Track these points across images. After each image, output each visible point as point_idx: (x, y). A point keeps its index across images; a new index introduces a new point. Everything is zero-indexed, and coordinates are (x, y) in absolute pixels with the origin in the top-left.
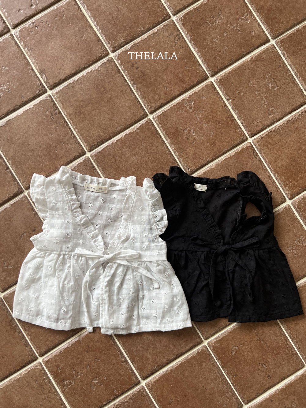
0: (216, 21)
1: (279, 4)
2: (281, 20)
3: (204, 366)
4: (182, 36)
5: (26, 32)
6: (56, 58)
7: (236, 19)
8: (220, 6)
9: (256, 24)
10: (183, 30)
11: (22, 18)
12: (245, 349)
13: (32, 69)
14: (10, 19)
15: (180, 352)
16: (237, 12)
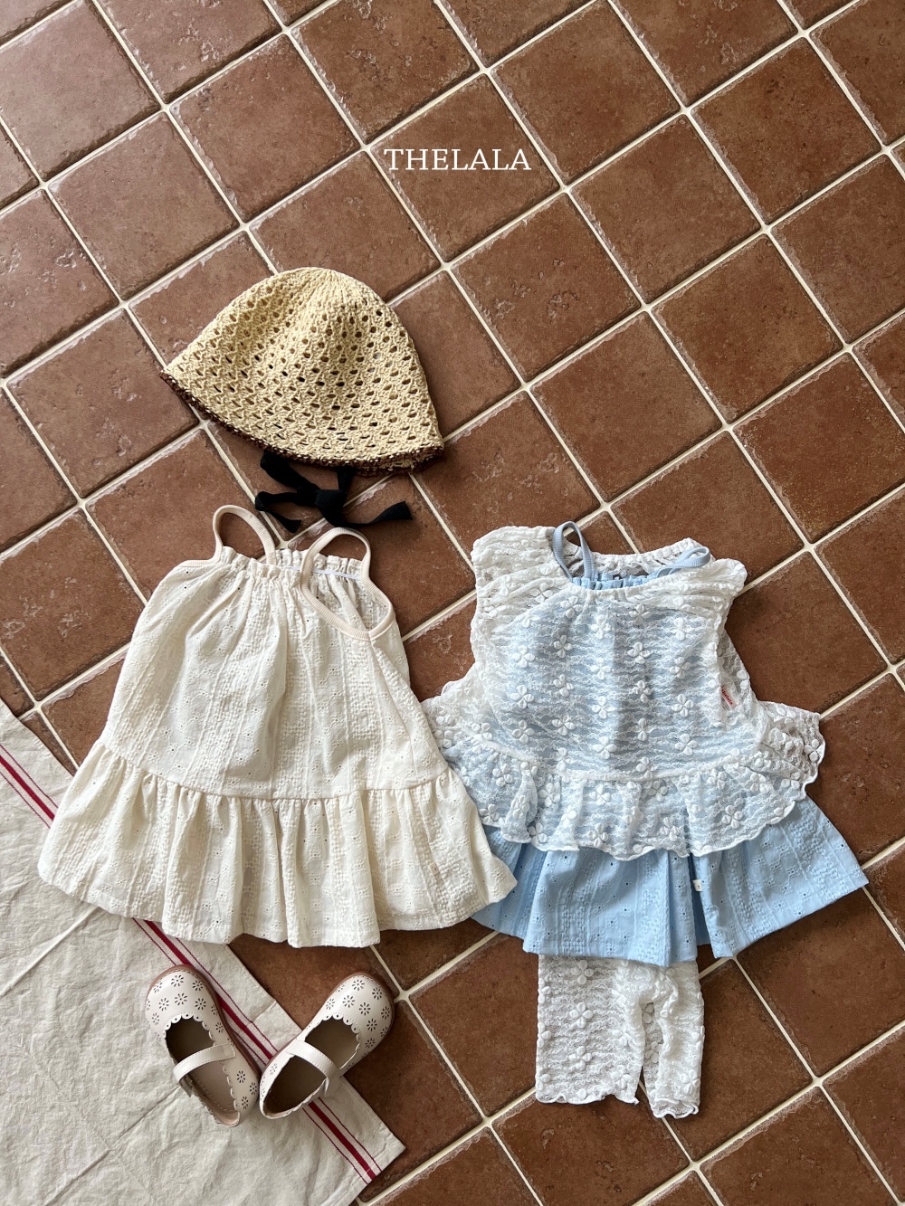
0: (490, 470)
1: (618, 430)
2: (621, 463)
3: (486, 1171)
4: (425, 503)
5: (109, 506)
6: (171, 557)
7: (531, 466)
8: (498, 441)
9: (571, 474)
10: (426, 492)
11: (101, 477)
12: (568, 1133)
13: (126, 580)
14: (77, 480)
15: (436, 1144)
16: (533, 451)
